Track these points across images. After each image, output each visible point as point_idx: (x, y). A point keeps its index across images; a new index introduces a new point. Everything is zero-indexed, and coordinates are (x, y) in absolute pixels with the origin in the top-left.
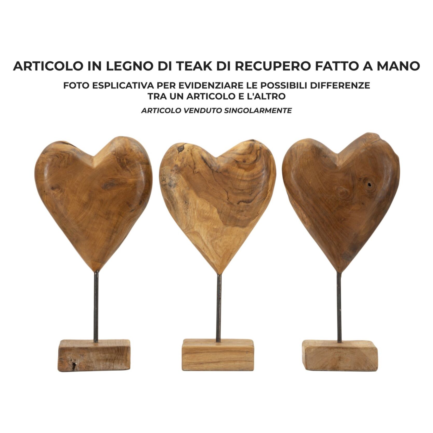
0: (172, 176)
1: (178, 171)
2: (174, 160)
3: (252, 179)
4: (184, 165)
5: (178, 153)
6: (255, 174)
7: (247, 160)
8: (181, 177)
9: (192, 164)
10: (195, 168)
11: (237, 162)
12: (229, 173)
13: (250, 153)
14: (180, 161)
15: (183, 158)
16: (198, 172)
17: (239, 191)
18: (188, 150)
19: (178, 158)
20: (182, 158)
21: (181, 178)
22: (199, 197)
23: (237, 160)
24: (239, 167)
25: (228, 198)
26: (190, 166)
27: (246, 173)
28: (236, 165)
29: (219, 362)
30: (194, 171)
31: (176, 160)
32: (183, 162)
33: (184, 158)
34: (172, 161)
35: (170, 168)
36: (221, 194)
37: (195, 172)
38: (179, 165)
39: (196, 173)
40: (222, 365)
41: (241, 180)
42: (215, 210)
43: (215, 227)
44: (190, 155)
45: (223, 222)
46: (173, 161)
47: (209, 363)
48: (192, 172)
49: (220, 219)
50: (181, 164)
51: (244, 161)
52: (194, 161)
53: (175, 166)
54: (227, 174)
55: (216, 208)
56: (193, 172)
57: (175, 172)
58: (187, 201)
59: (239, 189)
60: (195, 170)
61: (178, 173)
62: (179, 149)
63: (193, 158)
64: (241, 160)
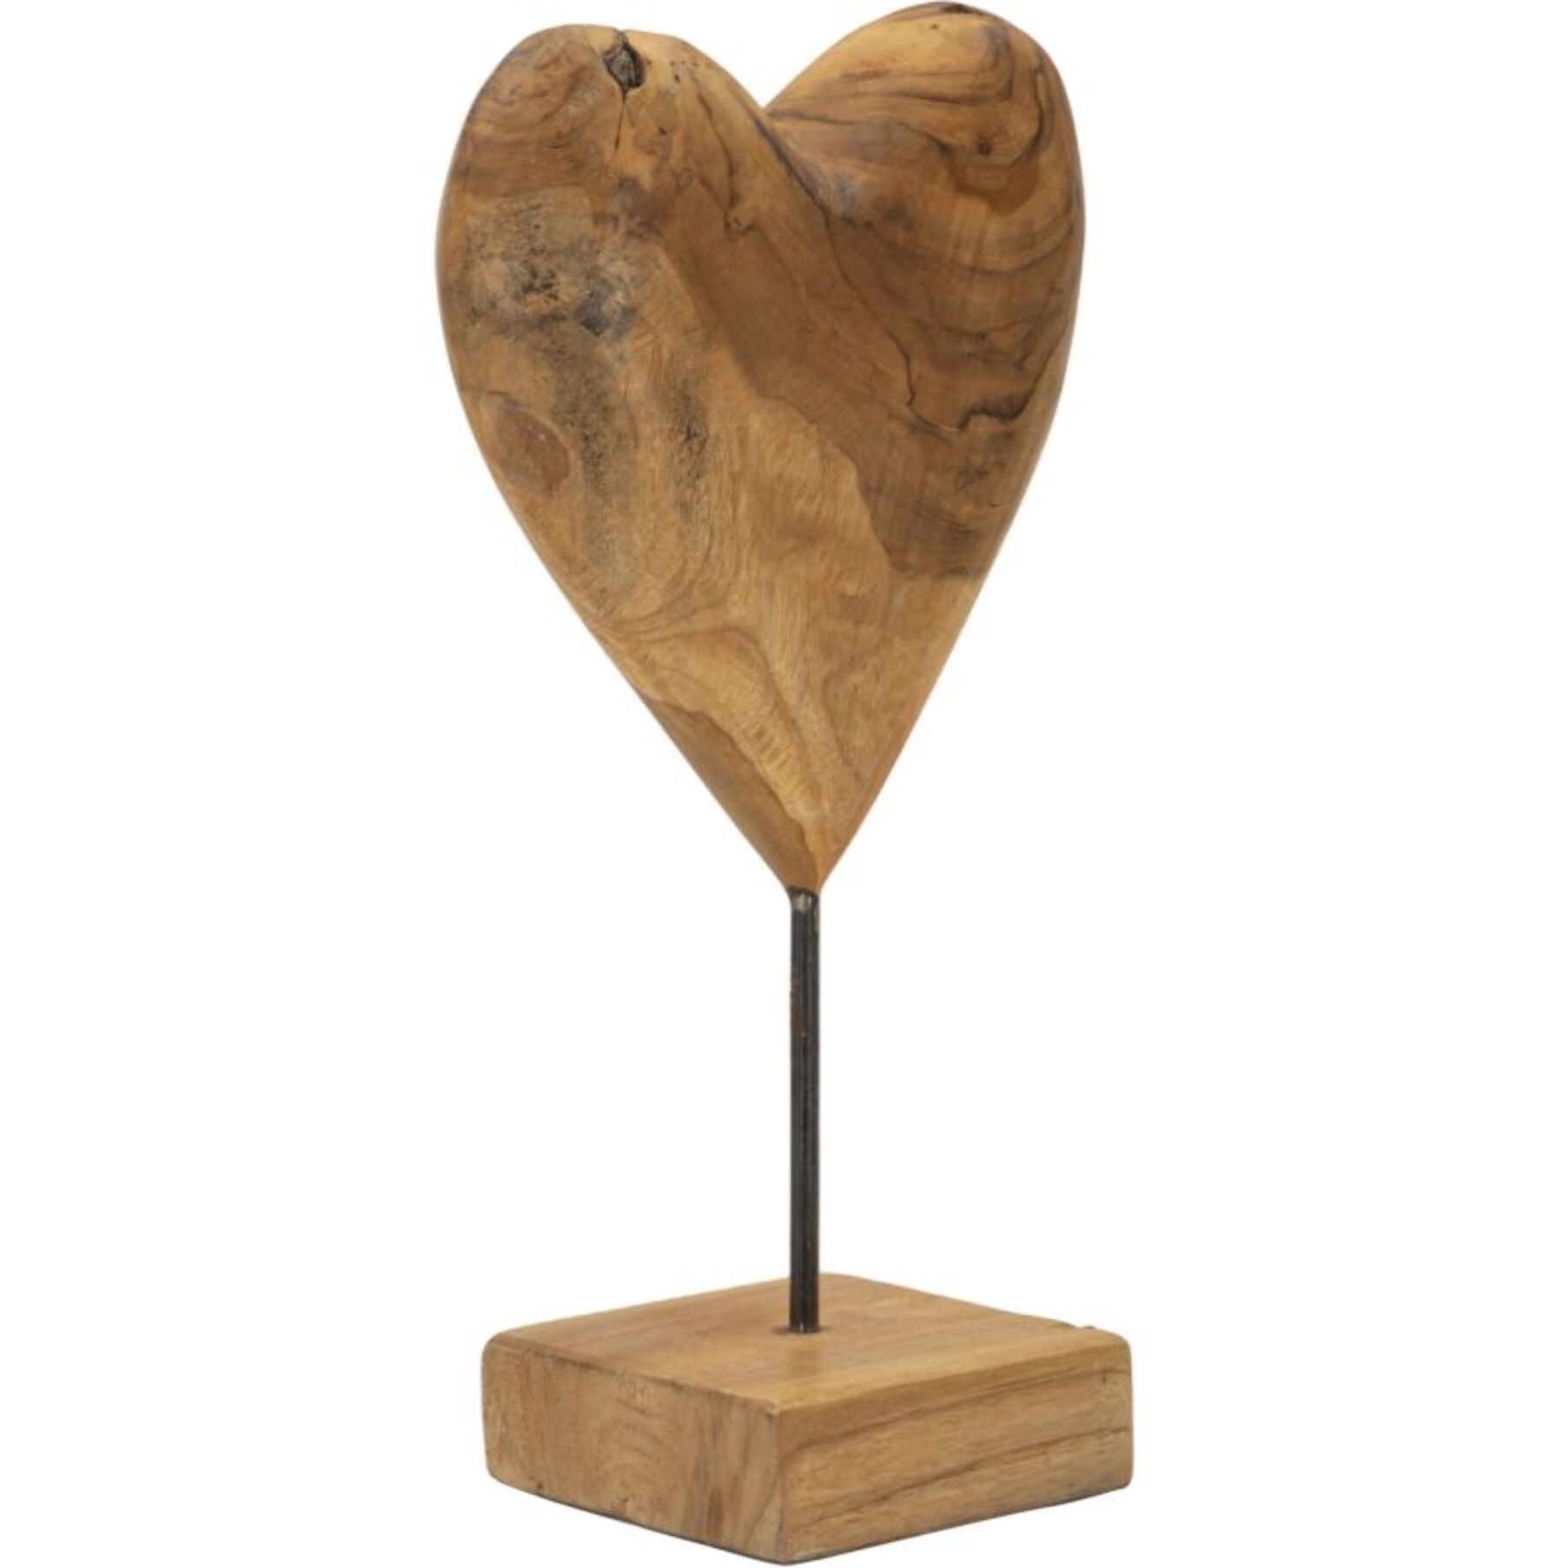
0: (601, 260)
1: (642, 224)
2: (608, 148)
3: (1026, 262)
4: (675, 175)
5: (624, 98)
6: (1036, 227)
7: (996, 140)
8: (663, 259)
9: (718, 172)
10: (734, 198)
11: (944, 149)
12: (909, 227)
13: (1008, 93)
14: (651, 152)
15: (662, 132)
16: (750, 228)
17: (967, 347)
18: (677, 78)
19: (628, 133)
20: (654, 130)
21: (659, 267)
22: (761, 389)
23: (945, 138)
24: (962, 187)
25: (913, 394)
26: (705, 182)
27: (995, 228)
28: (943, 173)
29: (970, 1467)
30: (730, 219)
31: (622, 145)
32: (665, 158)
33: (667, 128)
34: (593, 151)
35: (586, 202)
36: (874, 366)
37: (734, 226)
38: (646, 181)
39: (743, 234)
40: (989, 1486)
41: (973, 270)
42: (850, 477)
43: (851, 588)
44: (701, 112)
45: (888, 550)
46: (600, 153)
47: (922, 1483)
48: (721, 226)
49: (876, 530)
50: (658, 170)
51: (984, 148)
52: (727, 152)
53: (621, 185)
54: (900, 235)
55: (853, 459)
56: (727, 225)
57: (622, 228)
58: (694, 426)
59: (966, 334)
60: (733, 214)
61: (640, 237)
62: (616, 69)
63: (721, 128)
64: (964, 138)
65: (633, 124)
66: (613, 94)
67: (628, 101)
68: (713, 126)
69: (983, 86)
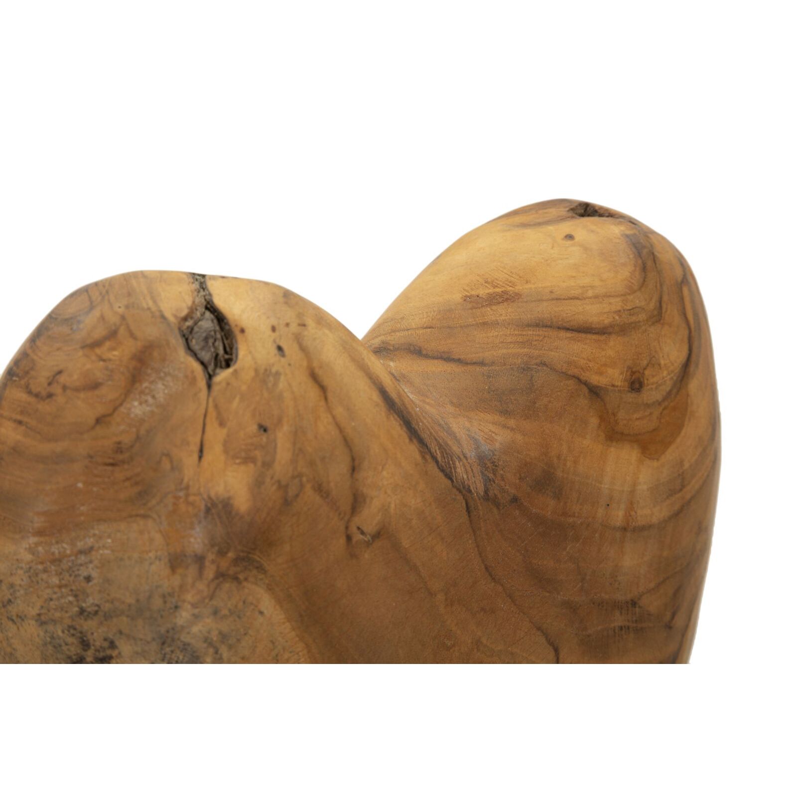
0: (181, 618)
1: (236, 561)
2: (189, 460)
3: (677, 507)
4: (282, 487)
5: (209, 386)
6: (686, 465)
7: (648, 373)
8: (267, 603)
9: (337, 472)
10: (357, 501)
11: (595, 392)
12: (558, 495)
13: (658, 317)
14: (248, 459)
16: (377, 536)
17: (619, 620)
19: (215, 435)
20: (254, 428)
23: (595, 379)
24: (613, 435)
26: (319, 488)
27: (646, 475)
28: (594, 421)
30: (353, 529)
31: (208, 457)
32: (268, 465)
33: (267, 423)
34: (166, 465)
35: (158, 538)
37: (357, 537)
38: (242, 502)
39: (368, 544)
41: (625, 529)
44: (313, 393)
46: (176, 467)
48: (343, 541)
50: (258, 483)
51: (636, 384)
52: (347, 443)
53: (208, 510)
54: (547, 506)
56: (349, 538)
57: (210, 572)
59: (616, 606)
60: (357, 521)
61: (236, 579)
62: (195, 344)
63: (339, 411)
64: (615, 376)
65: (222, 424)
66: (193, 381)
67: (216, 389)
68: (329, 409)
69: (632, 312)
